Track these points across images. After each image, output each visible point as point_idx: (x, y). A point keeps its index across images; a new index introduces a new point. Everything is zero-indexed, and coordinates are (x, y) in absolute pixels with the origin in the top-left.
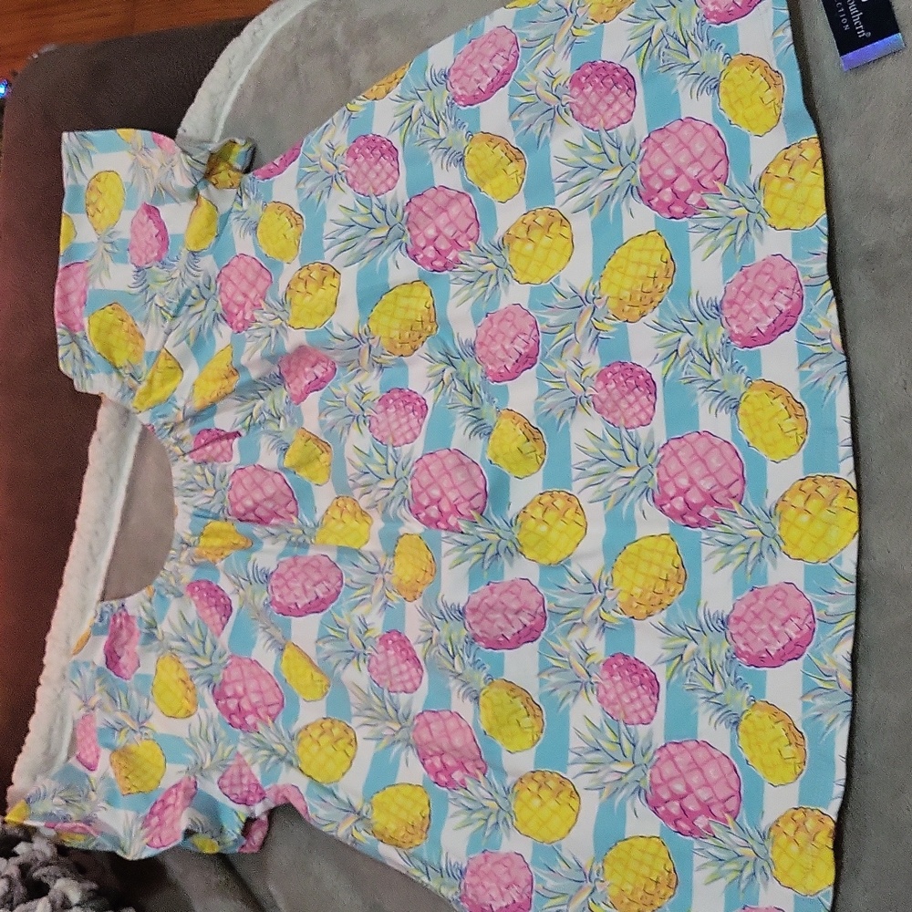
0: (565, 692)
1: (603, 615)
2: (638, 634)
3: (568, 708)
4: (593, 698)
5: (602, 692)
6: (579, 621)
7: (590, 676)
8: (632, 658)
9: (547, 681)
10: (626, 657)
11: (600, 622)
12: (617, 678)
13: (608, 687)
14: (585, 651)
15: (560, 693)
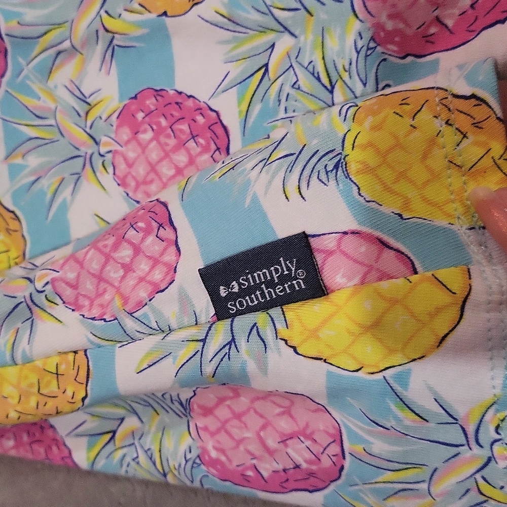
0: (55, 181)
1: (110, 23)
2: (177, 45)
3: (64, 207)
4: (107, 179)
5: (122, 167)
6: (67, 44)
7: (97, 143)
8: (172, 92)
9: (22, 167)
10: (158, 93)
11: (104, 38)
12: (147, 136)
13: (131, 155)
14: (83, 100)
15: (48, 184)
